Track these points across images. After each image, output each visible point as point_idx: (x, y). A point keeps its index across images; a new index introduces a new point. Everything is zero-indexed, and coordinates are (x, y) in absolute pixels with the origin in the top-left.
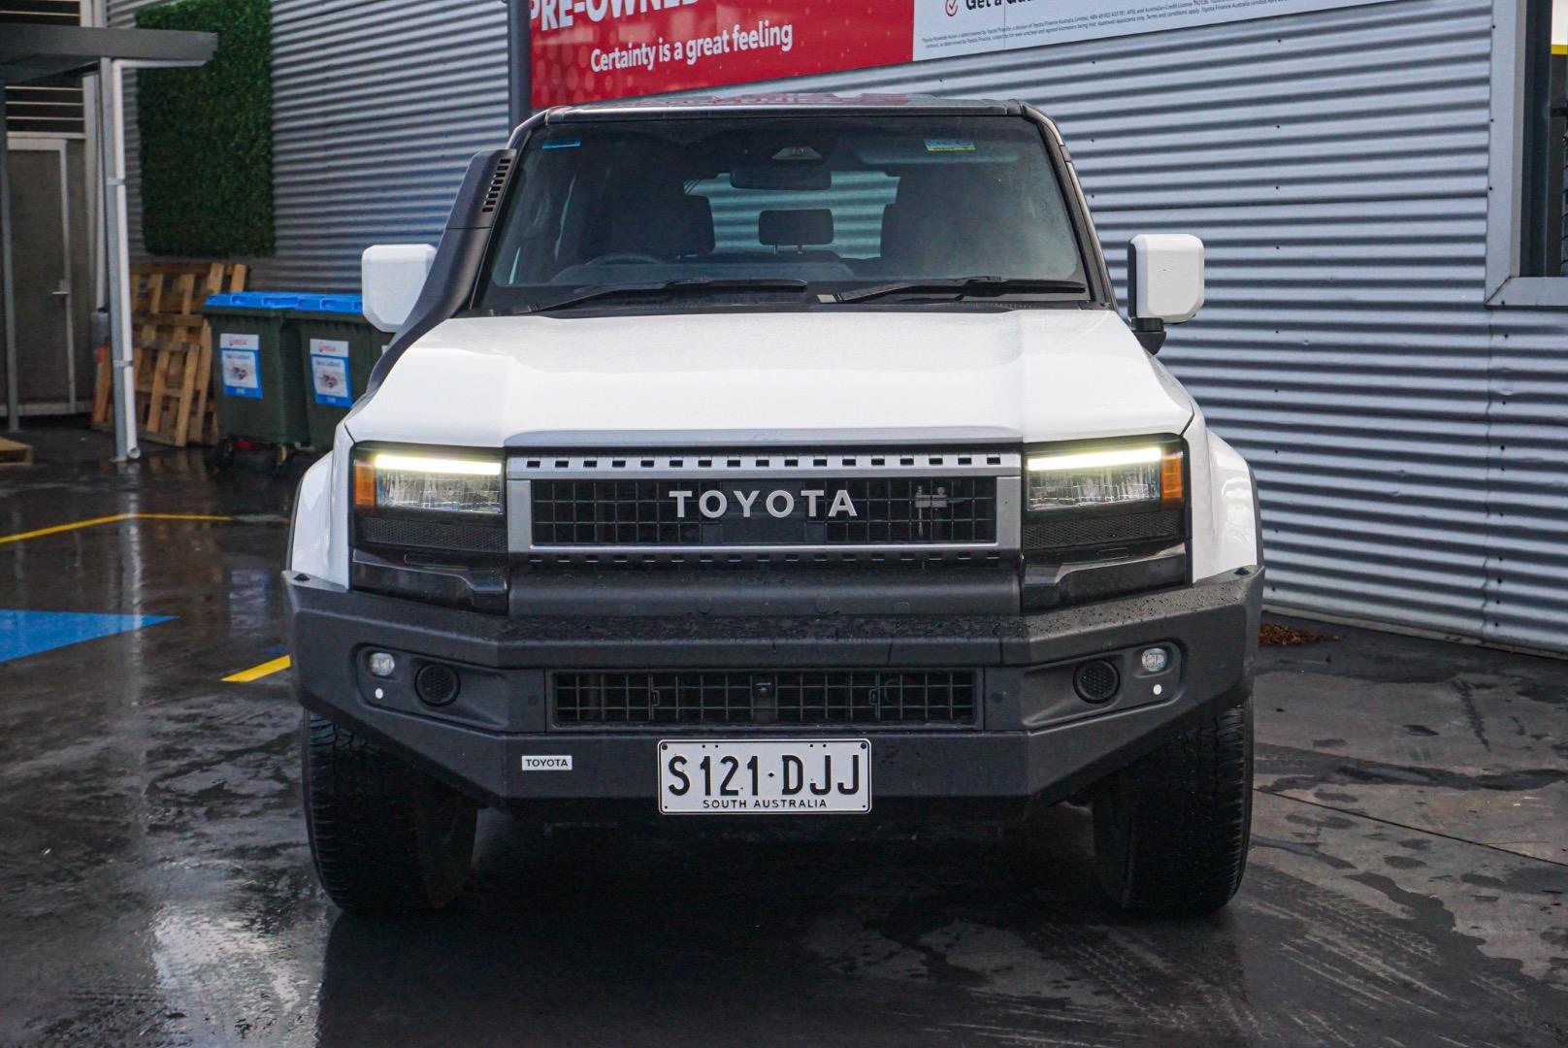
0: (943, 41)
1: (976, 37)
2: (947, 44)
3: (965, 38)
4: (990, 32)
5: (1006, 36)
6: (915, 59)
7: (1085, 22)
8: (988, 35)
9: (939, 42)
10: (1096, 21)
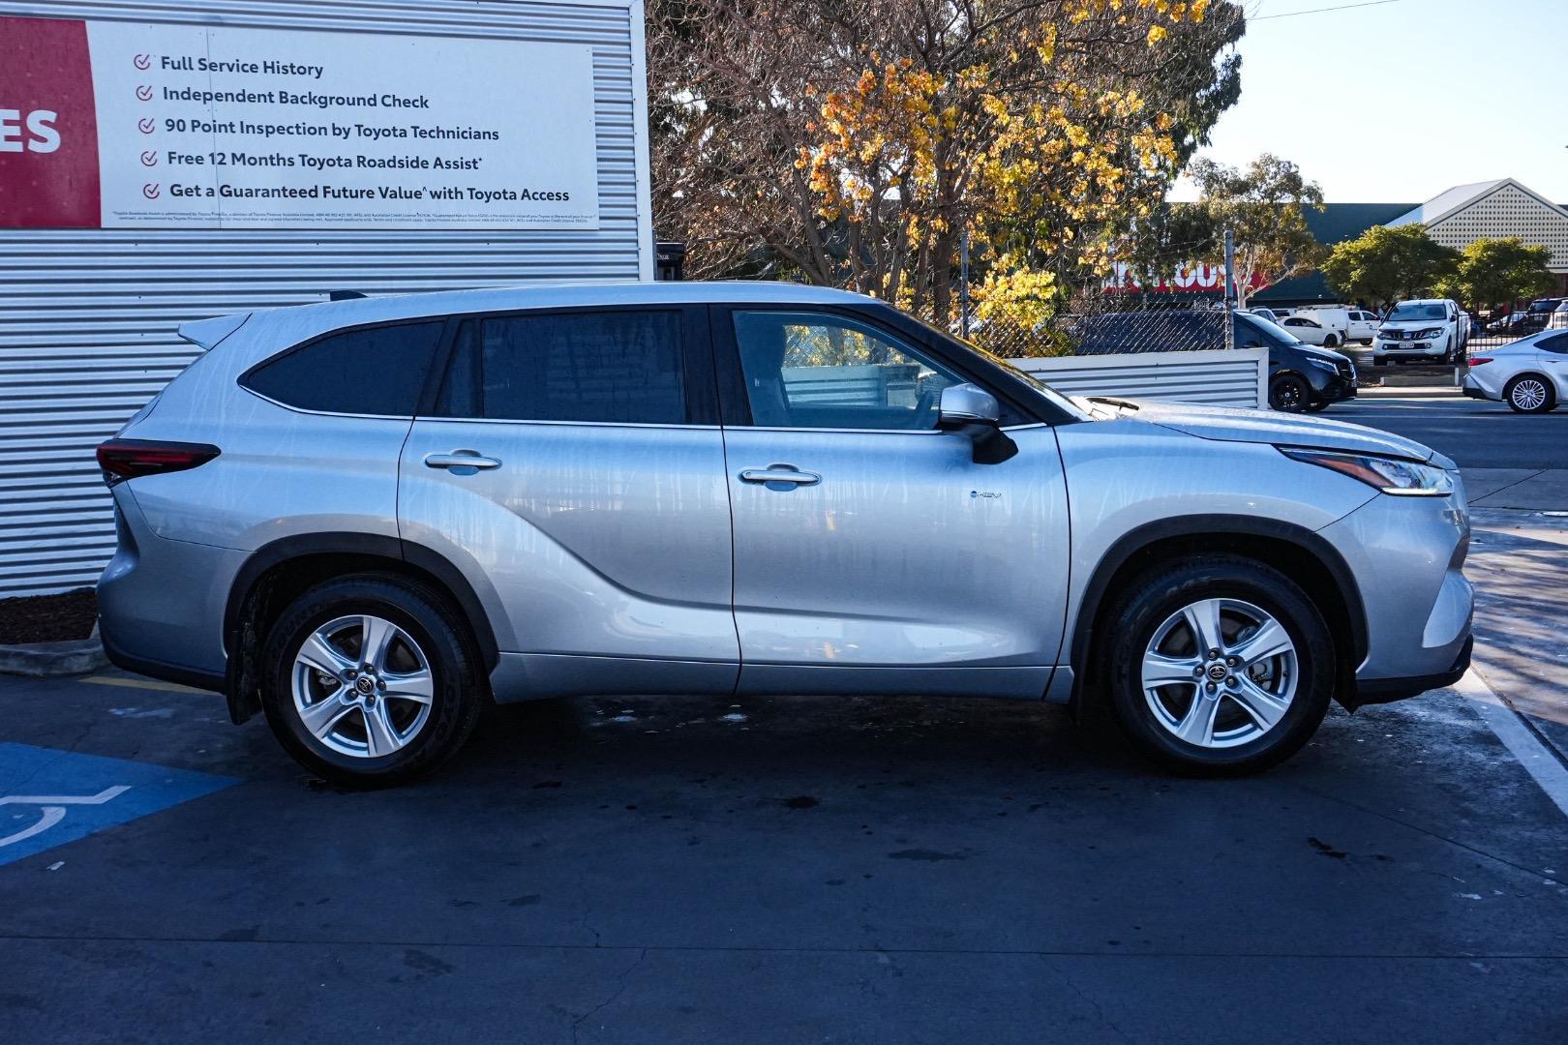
0: (143, 216)
1: (186, 217)
2: (146, 219)
3: (171, 216)
4: (202, 214)
5: (220, 219)
6: (102, 226)
7: (311, 217)
8: (198, 216)
9: (137, 216)
10: (323, 218)
